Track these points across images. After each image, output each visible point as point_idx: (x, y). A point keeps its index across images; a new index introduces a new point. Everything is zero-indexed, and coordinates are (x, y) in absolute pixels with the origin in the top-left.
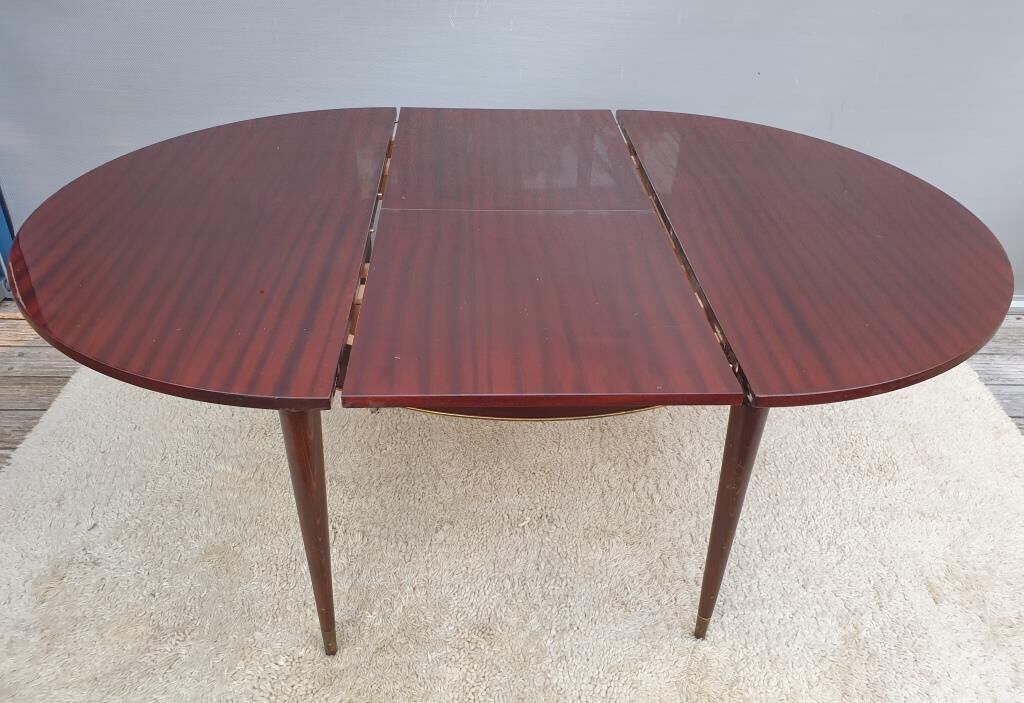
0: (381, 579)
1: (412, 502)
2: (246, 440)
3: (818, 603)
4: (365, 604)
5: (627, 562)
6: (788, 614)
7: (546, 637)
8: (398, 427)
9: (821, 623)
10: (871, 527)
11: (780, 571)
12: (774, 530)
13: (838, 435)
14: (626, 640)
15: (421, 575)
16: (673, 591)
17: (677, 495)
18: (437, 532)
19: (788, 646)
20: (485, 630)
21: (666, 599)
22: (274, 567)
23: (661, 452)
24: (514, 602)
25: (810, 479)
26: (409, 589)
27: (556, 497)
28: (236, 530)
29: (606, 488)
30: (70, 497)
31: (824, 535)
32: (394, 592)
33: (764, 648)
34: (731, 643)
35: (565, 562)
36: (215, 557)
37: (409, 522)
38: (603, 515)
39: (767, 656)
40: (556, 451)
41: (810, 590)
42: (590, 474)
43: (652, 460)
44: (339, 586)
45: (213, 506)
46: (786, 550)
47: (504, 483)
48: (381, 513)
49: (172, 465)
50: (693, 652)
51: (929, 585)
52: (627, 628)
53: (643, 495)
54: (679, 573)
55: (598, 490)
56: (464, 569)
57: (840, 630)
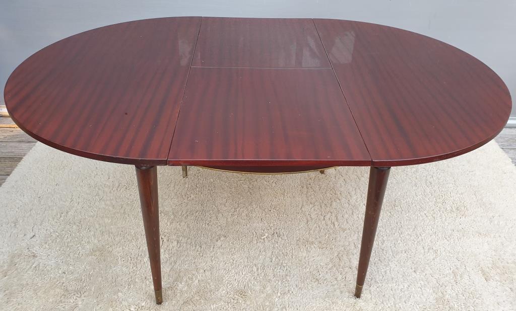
0: (187, 266)
1: (204, 225)
2: (116, 191)
3: (422, 280)
4: (178, 279)
5: (319, 258)
6: (406, 286)
7: (275, 297)
8: (198, 186)
9: (424, 291)
10: (452, 240)
11: (402, 263)
12: (399, 241)
13: (435, 191)
14: (318, 299)
15: (209, 264)
16: (344, 273)
17: (348, 223)
18: (217, 241)
19: (406, 303)
20: (242, 293)
21: (340, 277)
22: (130, 259)
23: (339, 200)
24: (258, 278)
25: (419, 215)
26: (202, 271)
27: (282, 223)
28: (110, 239)
29: (309, 219)
30: (21, 221)
31: (426, 244)
32: (194, 272)
33: (392, 304)
34: (375, 301)
35: (286, 257)
36: (98, 253)
37: (202, 235)
38: (307, 233)
39: (394, 308)
40: (282, 198)
41: (418, 274)
42: (300, 211)
43: (334, 203)
44: (165, 269)
45: (97, 226)
46: (405, 252)
47: (254, 215)
48: (187, 230)
49: (76, 205)
50: (354, 306)
51: (483, 271)
52: (319, 293)
53: (329, 223)
54: (348, 264)
55: (305, 219)
56: (232, 261)
57: (434, 294)
